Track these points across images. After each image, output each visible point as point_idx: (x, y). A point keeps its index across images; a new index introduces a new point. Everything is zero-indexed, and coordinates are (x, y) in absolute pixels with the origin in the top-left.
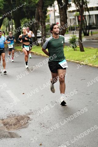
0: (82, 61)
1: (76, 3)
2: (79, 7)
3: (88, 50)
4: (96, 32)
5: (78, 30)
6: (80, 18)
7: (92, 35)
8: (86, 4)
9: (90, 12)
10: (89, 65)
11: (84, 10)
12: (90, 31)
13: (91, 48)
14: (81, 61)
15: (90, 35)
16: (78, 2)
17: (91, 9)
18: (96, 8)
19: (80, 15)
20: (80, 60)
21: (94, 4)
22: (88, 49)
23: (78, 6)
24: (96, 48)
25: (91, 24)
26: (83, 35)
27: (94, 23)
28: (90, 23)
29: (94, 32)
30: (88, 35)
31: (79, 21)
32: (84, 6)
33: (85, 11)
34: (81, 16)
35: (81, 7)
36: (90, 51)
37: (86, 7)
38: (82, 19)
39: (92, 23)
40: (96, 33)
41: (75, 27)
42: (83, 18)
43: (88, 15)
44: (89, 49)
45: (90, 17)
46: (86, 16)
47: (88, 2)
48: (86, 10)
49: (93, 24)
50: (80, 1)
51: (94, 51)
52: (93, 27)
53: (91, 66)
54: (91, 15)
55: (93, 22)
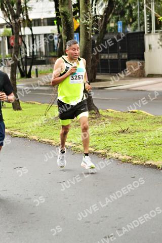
0: (15, 131)
1: (6, 9)
2: (10, 17)
3: (30, 108)
4: (46, 70)
5: (9, 66)
6: (12, 41)
7: (37, 76)
8: (25, 12)
9: (33, 28)
10: (31, 137)
11: (22, 24)
12: (34, 67)
13: (36, 102)
14: (15, 129)
15: (33, 76)
16: (9, 6)
17: (37, 23)
18: (46, 21)
19: (13, 34)
20: (13, 126)
21: (42, 12)
22: (28, 105)
23: (8, 16)
24: (46, 104)
25: (35, 54)
26: (18, 75)
27: (40, 52)
28: (33, 52)
29: (41, 71)
30: (29, 76)
31: (10, 47)
32: (21, 15)
33: (24, 27)
34: (14, 37)
35: (16, 17)
36: (34, 108)
37: (25, 17)
38: (17, 42)
39: (37, 52)
40: (46, 74)
41: (3, 59)
42: (20, 41)
43: (29, 35)
44: (31, 105)
45: (33, 40)
46: (24, 36)
47: (29, 8)
48: (26, 24)
49: (39, 54)
50: (13, 5)
51: (40, 108)
52: (39, 59)
53: (35, 140)
54: (36, 35)
55: (40, 49)
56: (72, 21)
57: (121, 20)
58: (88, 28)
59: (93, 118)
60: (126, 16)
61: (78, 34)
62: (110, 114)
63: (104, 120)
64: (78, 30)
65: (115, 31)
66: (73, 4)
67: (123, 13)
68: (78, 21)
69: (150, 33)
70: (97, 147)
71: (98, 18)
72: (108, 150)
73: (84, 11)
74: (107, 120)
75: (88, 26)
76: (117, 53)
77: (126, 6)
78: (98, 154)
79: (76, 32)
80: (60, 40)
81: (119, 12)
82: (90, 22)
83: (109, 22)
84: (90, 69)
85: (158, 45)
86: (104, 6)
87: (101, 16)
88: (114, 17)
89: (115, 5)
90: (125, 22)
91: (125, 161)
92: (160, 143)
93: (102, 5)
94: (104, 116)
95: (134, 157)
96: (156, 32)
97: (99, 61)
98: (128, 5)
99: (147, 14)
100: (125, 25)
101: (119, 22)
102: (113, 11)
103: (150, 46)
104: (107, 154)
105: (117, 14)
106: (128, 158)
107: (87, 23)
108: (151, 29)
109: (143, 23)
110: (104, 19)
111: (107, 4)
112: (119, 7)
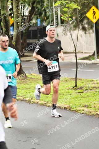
56: (9, 19)
57: (39, 18)
58: (19, 24)
59: (23, 79)
60: (42, 16)
61: (13, 27)
62: (33, 77)
63: (29, 80)
64: (13, 25)
65: (36, 25)
66: (9, 8)
67: (40, 14)
68: (13, 19)
69: (58, 26)
70: (25, 97)
71: (25, 17)
72: (32, 98)
73: (16, 13)
74: (31, 80)
75: (19, 23)
76: (37, 39)
77: (42, 10)
78: (26, 100)
79: (11, 26)
80: (2, 31)
81: (38, 13)
82: (20, 20)
83: (32, 20)
84: (20, 49)
85: (62, 34)
86: (29, 10)
87: (27, 16)
88: (35, 17)
89: (35, 9)
90: (42, 19)
91: (42, 105)
92: (63, 93)
93: (27, 9)
94: (29, 78)
95: (48, 102)
96: (61, 26)
97: (26, 44)
98: (44, 9)
99: (55, 14)
100: (42, 21)
101: (38, 19)
102: (34, 13)
103: (57, 34)
104: (31, 100)
105: (37, 15)
106: (44, 102)
107: (18, 21)
108: (58, 24)
109: (53, 20)
110: (29, 18)
111: (31, 8)
112: (38, 10)
